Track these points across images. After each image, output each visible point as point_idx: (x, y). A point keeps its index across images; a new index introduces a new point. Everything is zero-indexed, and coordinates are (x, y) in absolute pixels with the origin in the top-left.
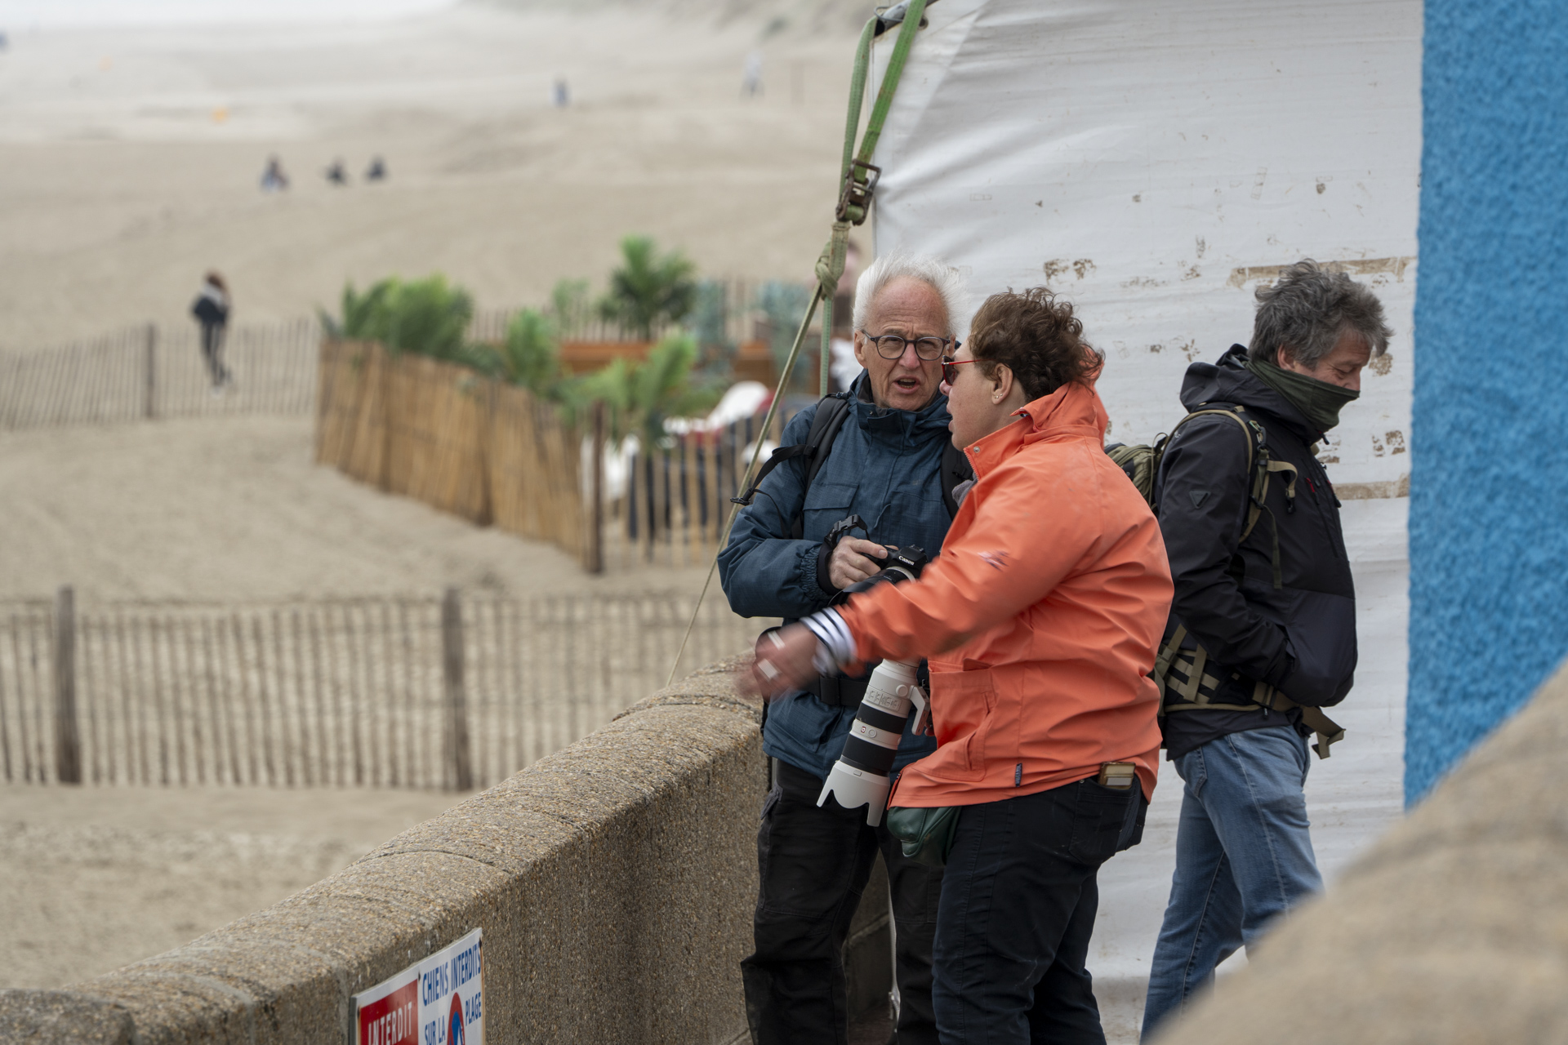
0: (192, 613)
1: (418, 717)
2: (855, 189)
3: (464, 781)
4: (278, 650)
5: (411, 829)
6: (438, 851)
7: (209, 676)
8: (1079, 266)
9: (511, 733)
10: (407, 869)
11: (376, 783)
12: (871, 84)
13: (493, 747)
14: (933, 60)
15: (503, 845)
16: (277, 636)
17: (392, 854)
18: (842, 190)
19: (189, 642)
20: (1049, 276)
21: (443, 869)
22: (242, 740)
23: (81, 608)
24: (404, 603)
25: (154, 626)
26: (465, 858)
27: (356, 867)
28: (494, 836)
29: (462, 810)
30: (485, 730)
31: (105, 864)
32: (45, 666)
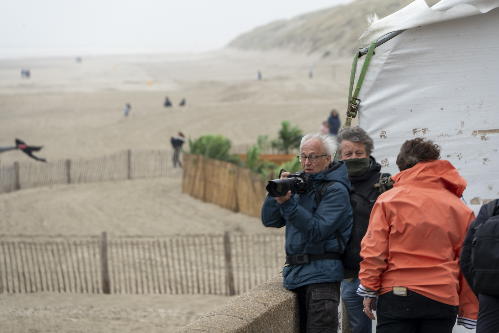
0: (144, 240)
1: (217, 272)
2: (352, 106)
3: (232, 292)
4: (172, 251)
5: (216, 308)
6: (225, 315)
7: (150, 259)
8: (424, 130)
9: (247, 277)
10: (215, 321)
11: (204, 293)
12: (357, 73)
13: (241, 281)
14: (377, 65)
15: (246, 313)
16: (172, 247)
17: (210, 316)
18: (348, 107)
19: (144, 249)
20: (414, 133)
21: (227, 320)
22: (161, 279)
23: (109, 238)
24: (212, 236)
25: (132, 244)
26: (234, 317)
27: (199, 320)
28: (243, 310)
29: (232, 302)
30: (239, 276)
31: (118, 319)
32: (98, 257)
